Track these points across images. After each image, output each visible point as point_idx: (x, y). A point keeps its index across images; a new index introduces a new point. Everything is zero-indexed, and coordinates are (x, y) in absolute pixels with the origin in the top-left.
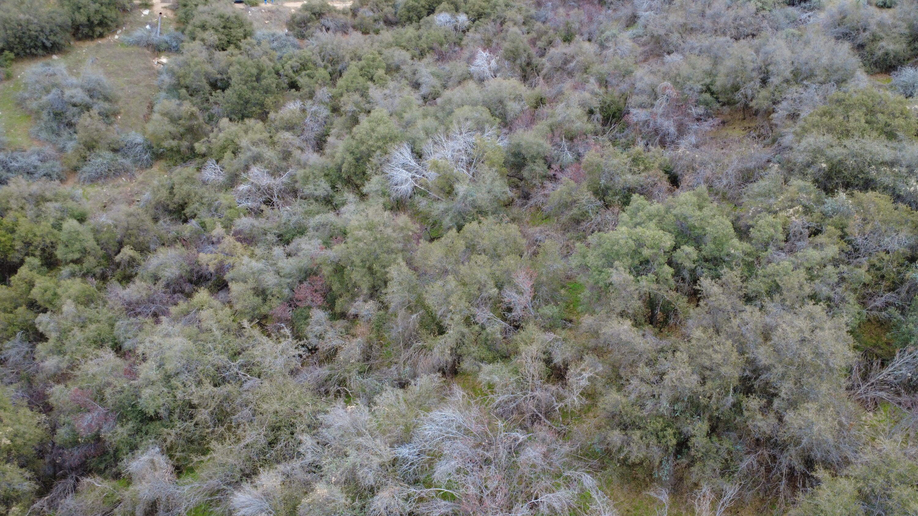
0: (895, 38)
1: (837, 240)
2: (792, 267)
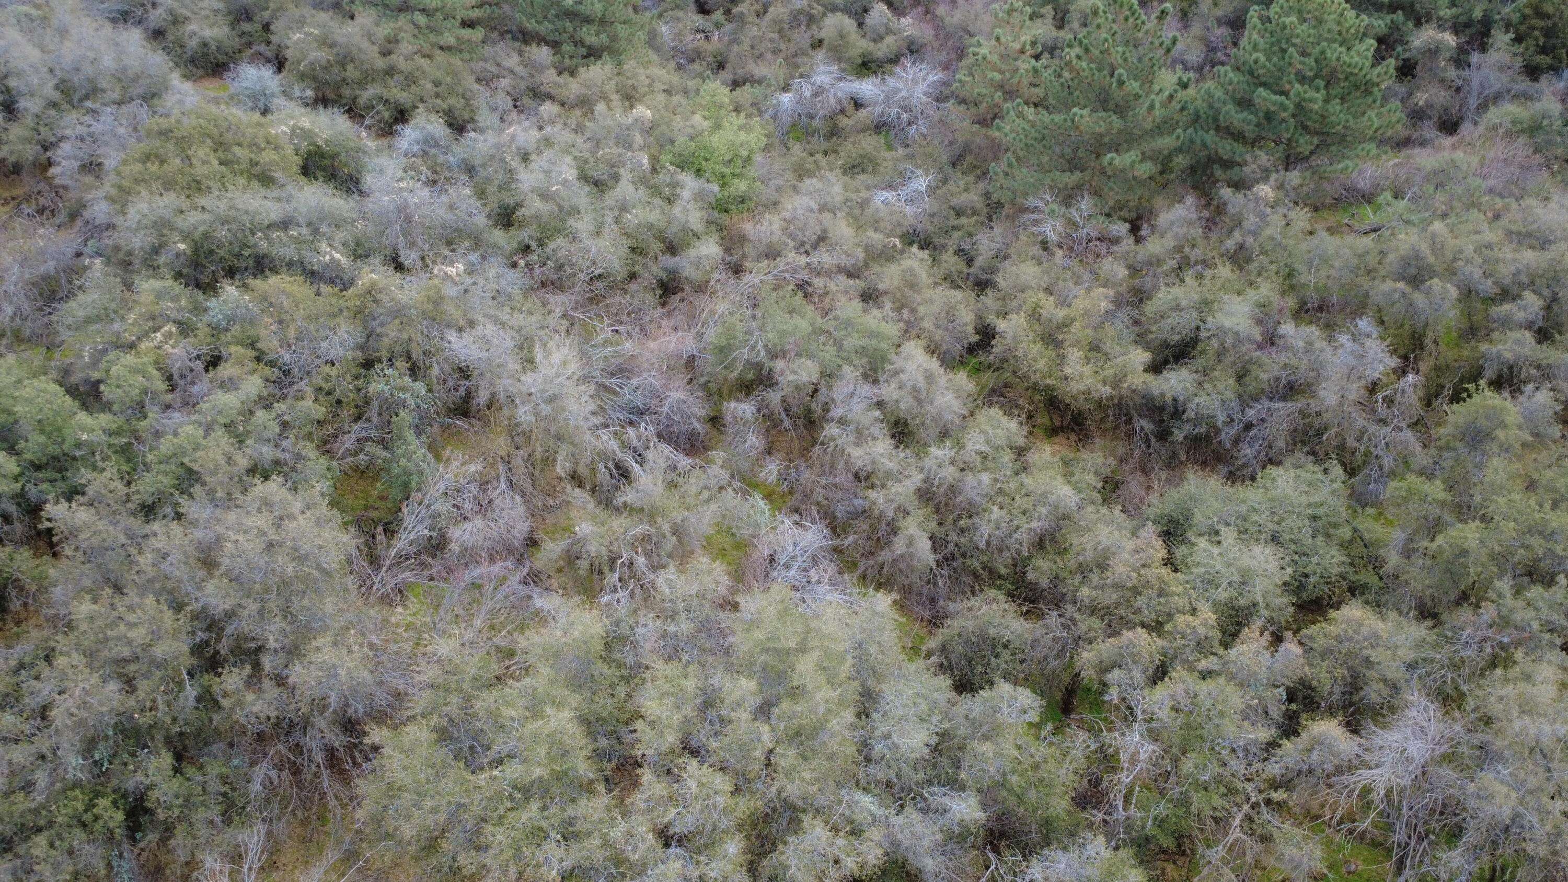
0: (207, 17)
1: (252, 365)
2: (201, 432)
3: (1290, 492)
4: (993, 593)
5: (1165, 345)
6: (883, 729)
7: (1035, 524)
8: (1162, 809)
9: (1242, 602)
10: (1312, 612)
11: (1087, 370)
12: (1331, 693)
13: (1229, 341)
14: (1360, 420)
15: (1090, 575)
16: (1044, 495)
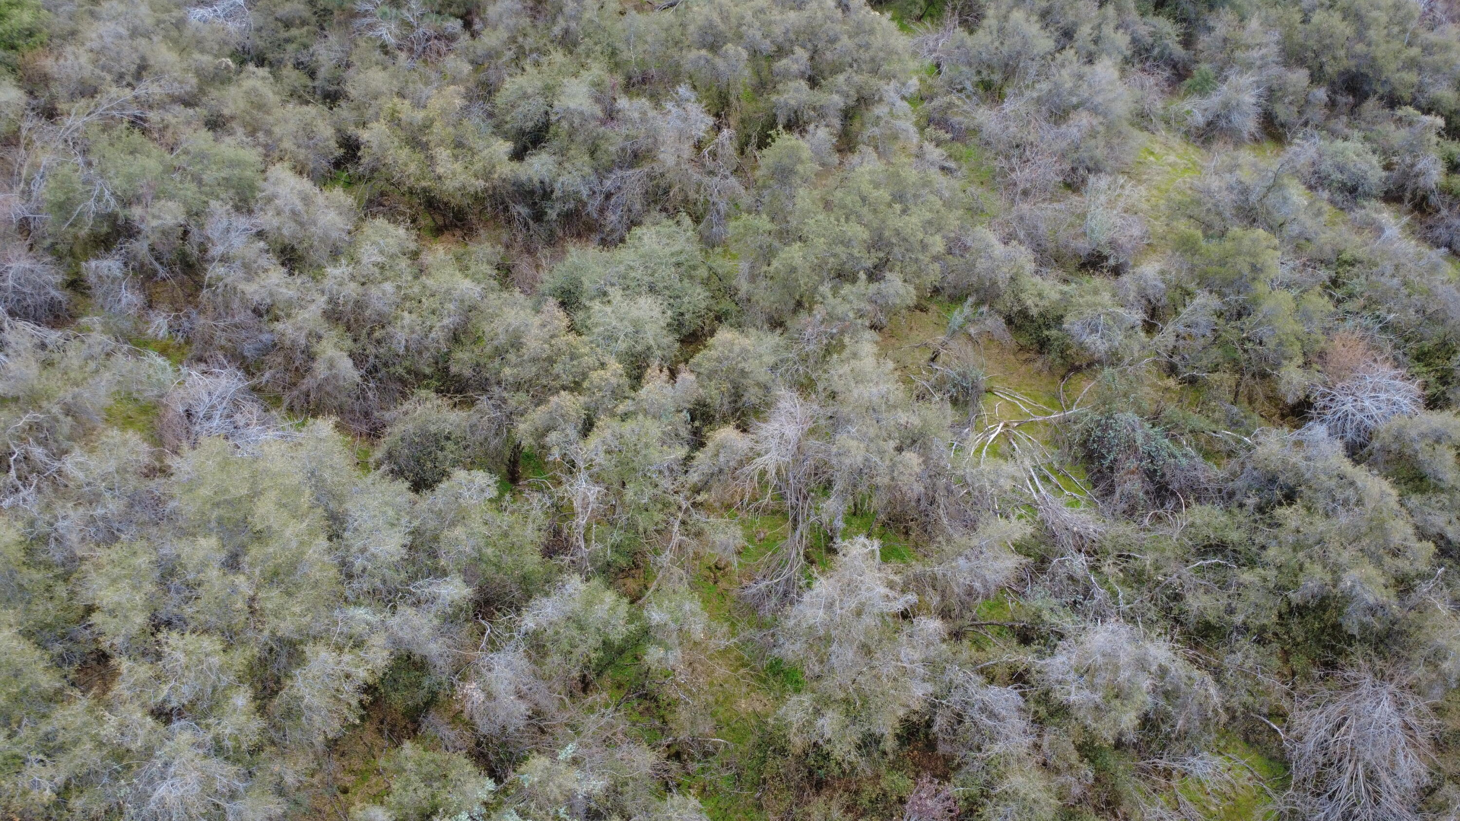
3: (656, 247)
4: (423, 393)
5: (521, 133)
6: (358, 544)
7: (446, 321)
8: (617, 536)
9: (639, 348)
10: (691, 343)
11: (458, 167)
12: (722, 405)
13: (577, 121)
14: (696, 175)
15: (508, 356)
16: (448, 291)
